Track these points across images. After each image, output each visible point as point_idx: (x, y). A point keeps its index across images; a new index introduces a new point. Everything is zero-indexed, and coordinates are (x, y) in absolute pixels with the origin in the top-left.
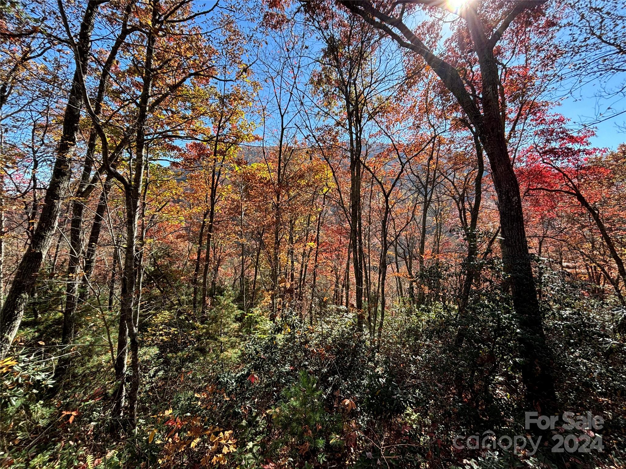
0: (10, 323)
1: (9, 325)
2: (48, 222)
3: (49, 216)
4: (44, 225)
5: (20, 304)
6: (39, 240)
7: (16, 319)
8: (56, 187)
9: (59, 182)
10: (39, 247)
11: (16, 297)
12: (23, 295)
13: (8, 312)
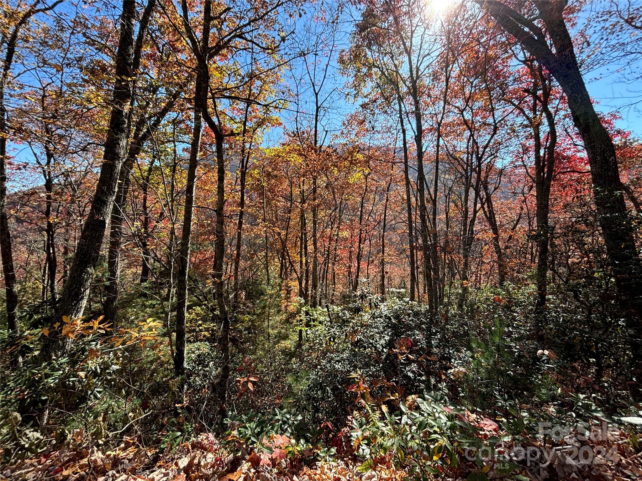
0: (77, 303)
1: (75, 305)
2: (109, 185)
3: (110, 178)
4: (105, 188)
5: (86, 281)
6: (101, 206)
7: (82, 298)
8: (116, 144)
9: (119, 139)
10: (102, 214)
11: (82, 272)
12: (89, 269)
13: (73, 290)
